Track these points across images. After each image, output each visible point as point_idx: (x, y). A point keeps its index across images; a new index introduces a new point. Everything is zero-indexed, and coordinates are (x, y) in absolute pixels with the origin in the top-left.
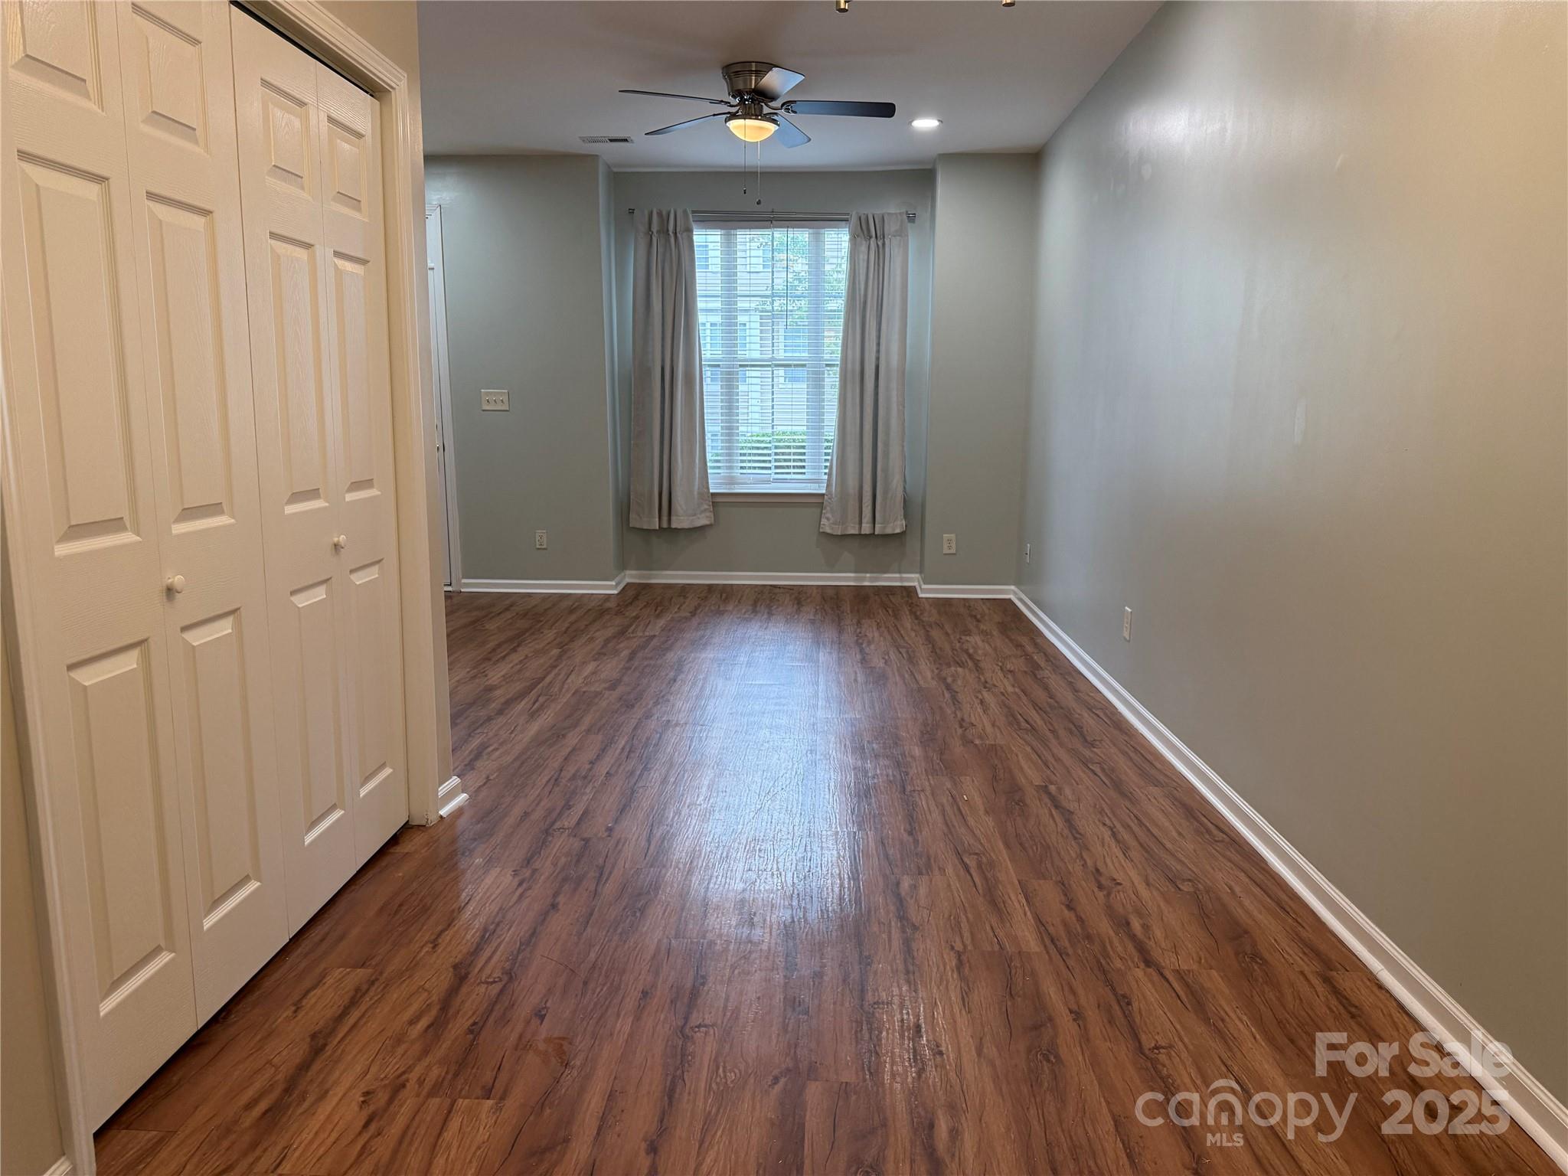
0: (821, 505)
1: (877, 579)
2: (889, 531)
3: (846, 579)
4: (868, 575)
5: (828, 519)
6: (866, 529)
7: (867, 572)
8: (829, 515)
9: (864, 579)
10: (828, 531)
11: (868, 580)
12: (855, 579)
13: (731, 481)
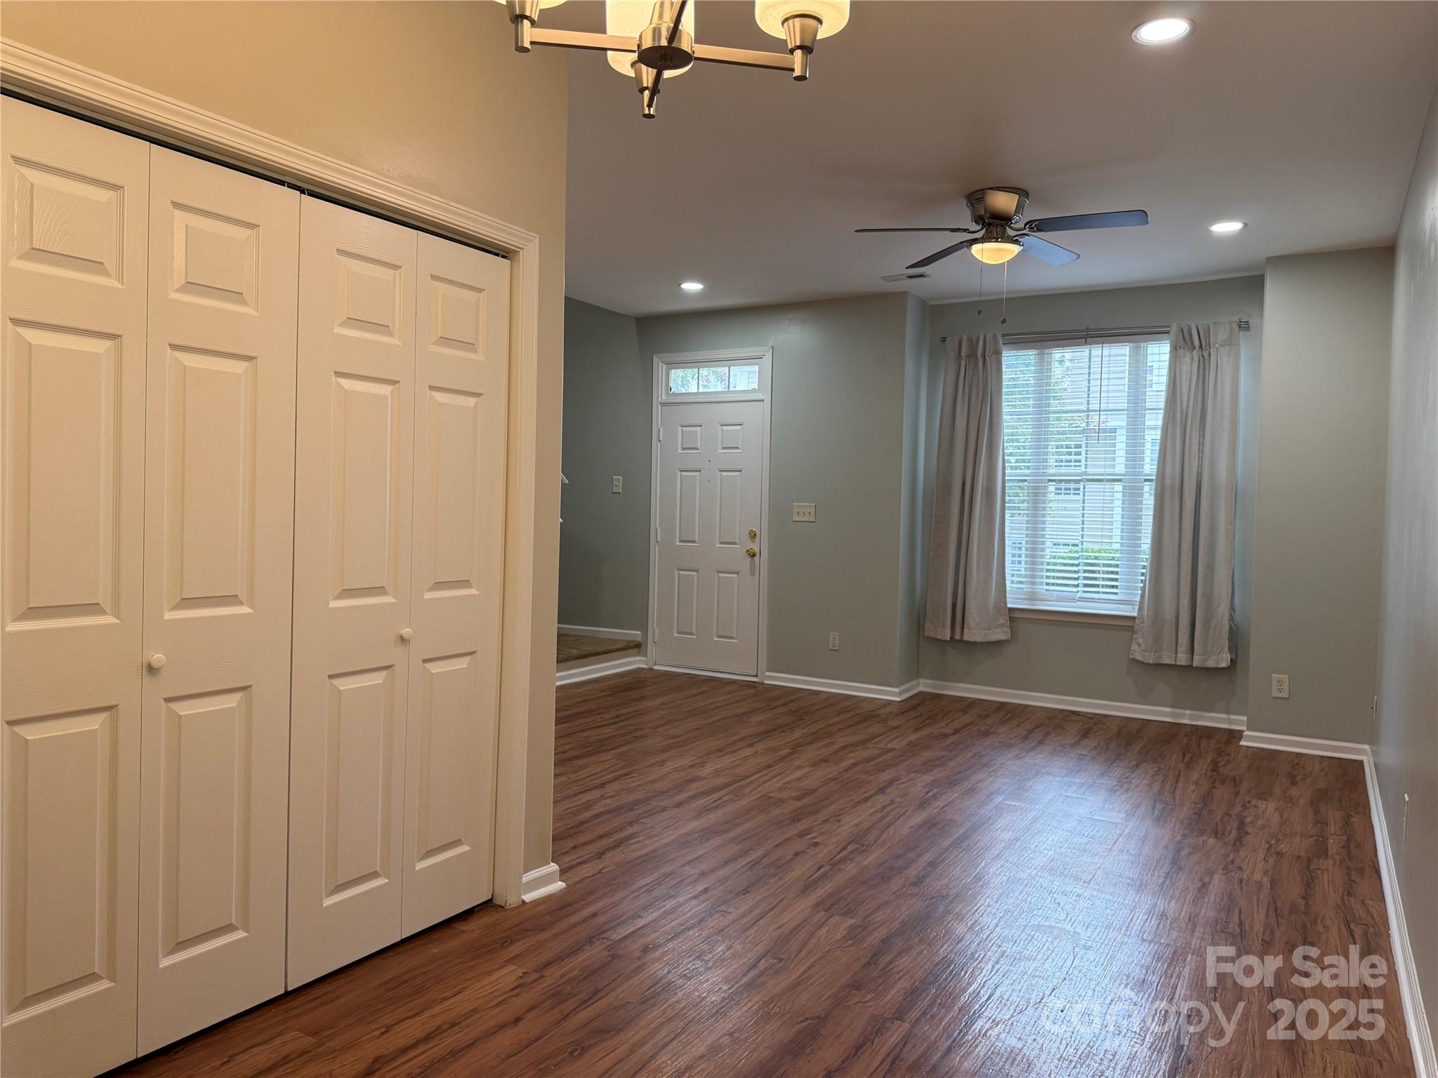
0: (1131, 629)
1: (1199, 718)
2: (1211, 663)
3: (1161, 713)
4: (1188, 712)
5: (1139, 645)
6: (1182, 659)
7: (1185, 708)
8: (1140, 641)
9: (1182, 716)
10: (1139, 658)
11: (1187, 718)
12: (1172, 715)
13: (1033, 597)
